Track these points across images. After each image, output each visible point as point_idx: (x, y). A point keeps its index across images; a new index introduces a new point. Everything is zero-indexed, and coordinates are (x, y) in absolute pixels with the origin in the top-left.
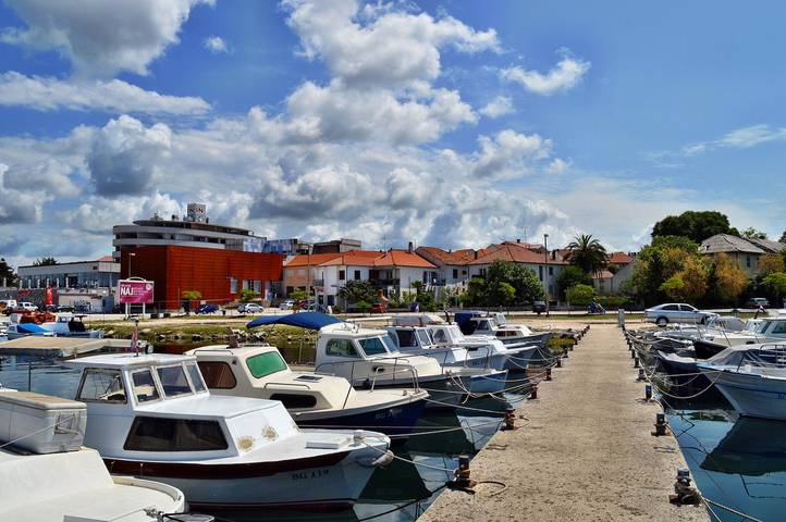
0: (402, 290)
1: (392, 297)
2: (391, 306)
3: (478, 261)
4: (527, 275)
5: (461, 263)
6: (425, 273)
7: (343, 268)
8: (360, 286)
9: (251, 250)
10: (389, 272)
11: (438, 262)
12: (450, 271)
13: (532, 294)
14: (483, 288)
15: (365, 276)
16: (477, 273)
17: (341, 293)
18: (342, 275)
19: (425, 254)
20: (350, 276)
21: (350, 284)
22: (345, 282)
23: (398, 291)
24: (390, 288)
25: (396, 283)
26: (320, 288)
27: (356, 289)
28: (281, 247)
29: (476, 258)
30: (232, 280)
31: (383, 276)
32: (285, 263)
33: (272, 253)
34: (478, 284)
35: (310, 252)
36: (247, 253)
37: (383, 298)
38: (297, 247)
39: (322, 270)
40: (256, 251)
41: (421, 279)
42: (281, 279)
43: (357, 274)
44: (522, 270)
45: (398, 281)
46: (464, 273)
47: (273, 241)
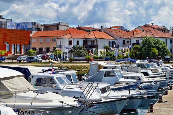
0: (99, 50)
1: (95, 54)
2: (94, 58)
3: (135, 36)
4: (161, 44)
5: (126, 37)
6: (110, 42)
7: (71, 39)
8: (80, 48)
9: (10, 28)
10: (93, 41)
11: (116, 37)
12: (121, 41)
13: (163, 53)
14: (140, 50)
15: (81, 43)
16: (135, 42)
17: (71, 52)
18: (71, 43)
19: (109, 33)
20: (75, 43)
21: (75, 48)
22: (72, 46)
23: (98, 51)
24: (94, 49)
25: (97, 47)
26: (60, 49)
27: (78, 50)
28: (26, 26)
29: (133, 35)
30: (7, 44)
31: (90, 43)
32: (31, 35)
33: (21, 29)
34: (137, 48)
35: (42, 29)
36: (9, 30)
37: (91, 54)
38: (36, 27)
39: (60, 40)
40: (13, 28)
41: (108, 45)
42: (30, 44)
43: (78, 43)
44: (158, 41)
45: (97, 46)
46: (128, 42)
47: (22, 23)
